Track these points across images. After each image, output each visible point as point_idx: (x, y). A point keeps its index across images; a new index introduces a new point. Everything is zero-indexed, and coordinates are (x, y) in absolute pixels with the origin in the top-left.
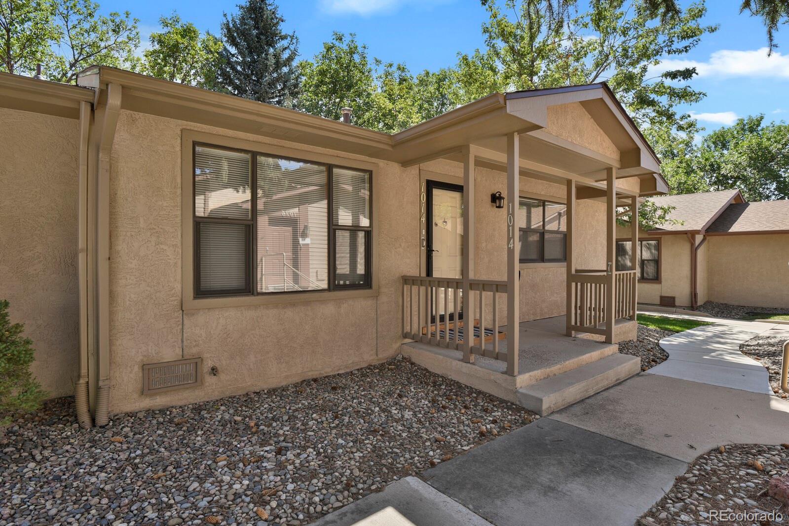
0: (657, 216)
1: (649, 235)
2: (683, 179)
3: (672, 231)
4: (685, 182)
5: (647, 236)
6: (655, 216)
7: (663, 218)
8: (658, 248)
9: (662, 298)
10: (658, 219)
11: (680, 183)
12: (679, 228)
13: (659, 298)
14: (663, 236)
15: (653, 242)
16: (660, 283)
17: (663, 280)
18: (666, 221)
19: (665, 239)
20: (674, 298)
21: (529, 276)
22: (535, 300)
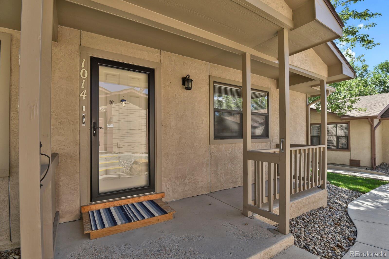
0: (347, 106)
1: (342, 120)
2: (363, 89)
3: (357, 117)
4: (364, 91)
5: (340, 121)
6: (345, 106)
7: (351, 107)
8: (348, 128)
9: (351, 161)
10: (348, 108)
11: (361, 92)
12: (362, 114)
13: (349, 161)
14: (351, 121)
15: (344, 125)
16: (350, 151)
17: (352, 149)
18: (353, 109)
19: (352, 122)
20: (359, 161)
21: (229, 150)
22: (235, 170)
